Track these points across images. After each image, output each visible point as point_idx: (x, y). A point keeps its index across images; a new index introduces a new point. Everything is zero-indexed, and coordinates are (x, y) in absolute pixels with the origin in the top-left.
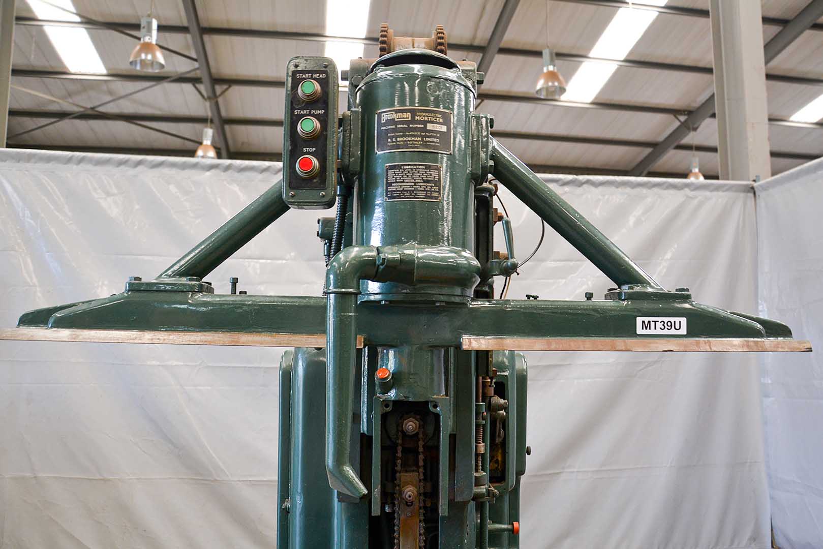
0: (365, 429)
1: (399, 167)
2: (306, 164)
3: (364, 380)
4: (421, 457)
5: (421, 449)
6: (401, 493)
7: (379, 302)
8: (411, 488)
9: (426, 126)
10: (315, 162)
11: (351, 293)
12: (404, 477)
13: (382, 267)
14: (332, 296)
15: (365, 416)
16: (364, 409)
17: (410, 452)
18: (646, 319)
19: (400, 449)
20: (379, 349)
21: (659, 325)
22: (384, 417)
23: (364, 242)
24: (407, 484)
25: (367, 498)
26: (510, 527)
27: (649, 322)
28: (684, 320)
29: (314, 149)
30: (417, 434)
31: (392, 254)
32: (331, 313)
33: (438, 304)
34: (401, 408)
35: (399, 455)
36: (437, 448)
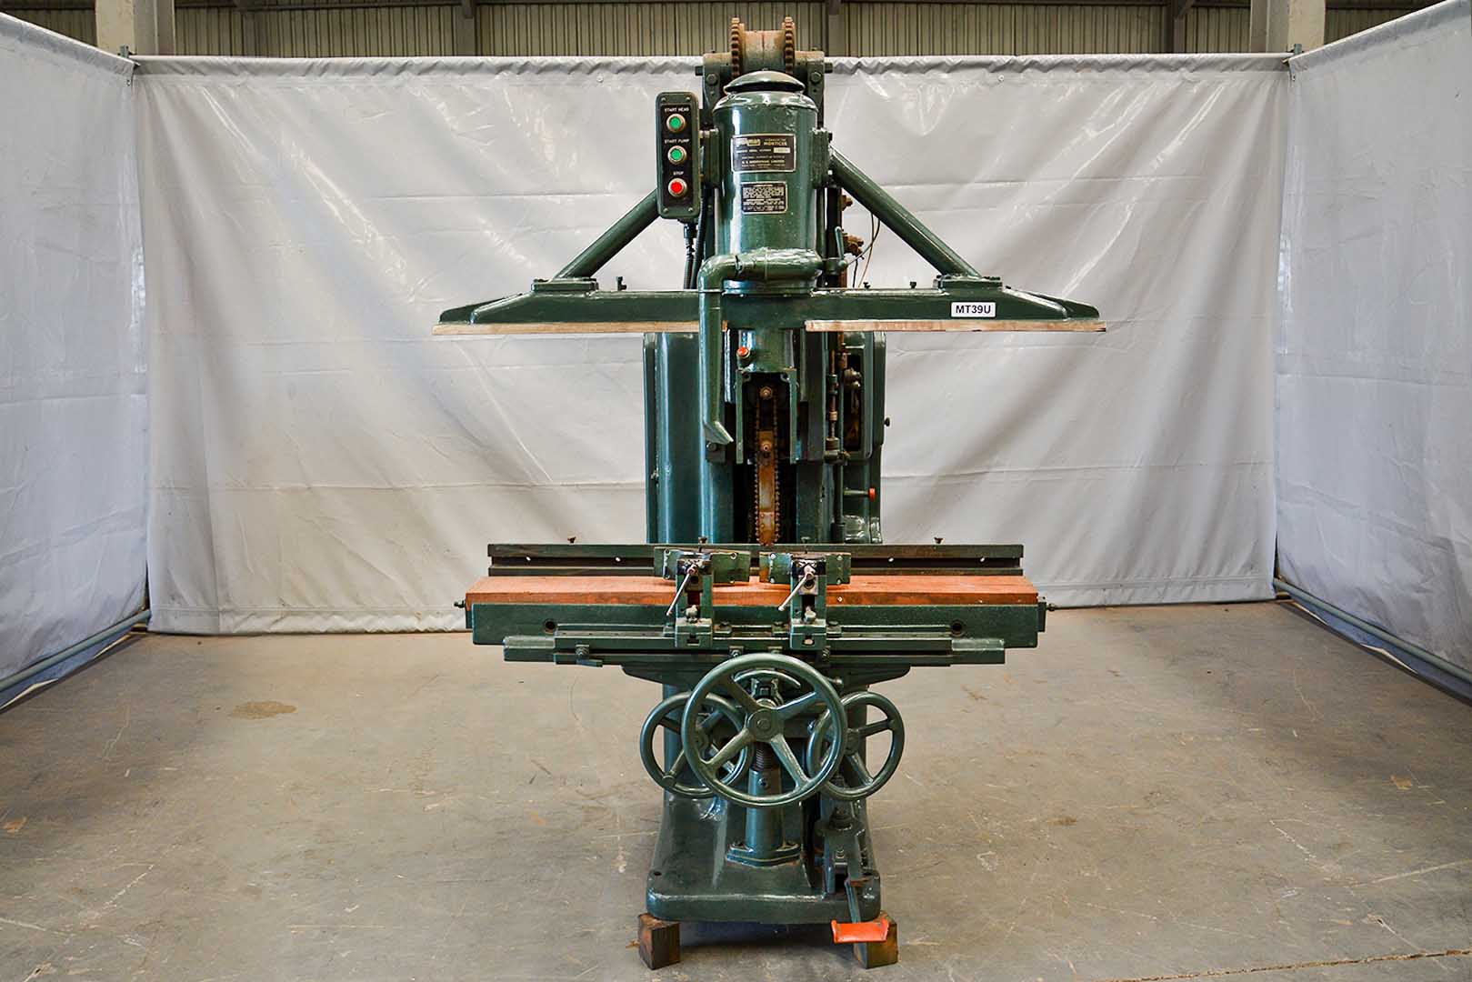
0: (729, 398)
1: (751, 186)
2: (676, 186)
3: (727, 357)
4: (775, 418)
5: (775, 412)
6: (759, 446)
7: (739, 295)
8: (767, 442)
9: (772, 150)
10: (684, 184)
11: (718, 293)
12: (762, 434)
13: (740, 272)
14: (703, 295)
15: (729, 387)
16: (728, 381)
17: (767, 415)
18: (960, 304)
19: (758, 412)
20: (740, 332)
21: (971, 309)
22: (745, 387)
23: (725, 251)
24: (764, 440)
25: (733, 445)
26: (866, 493)
27: (963, 307)
28: (993, 305)
29: (682, 173)
30: (772, 399)
31: (748, 260)
32: (702, 307)
33: (785, 296)
34: (758, 379)
35: (758, 416)
36: (788, 412)
